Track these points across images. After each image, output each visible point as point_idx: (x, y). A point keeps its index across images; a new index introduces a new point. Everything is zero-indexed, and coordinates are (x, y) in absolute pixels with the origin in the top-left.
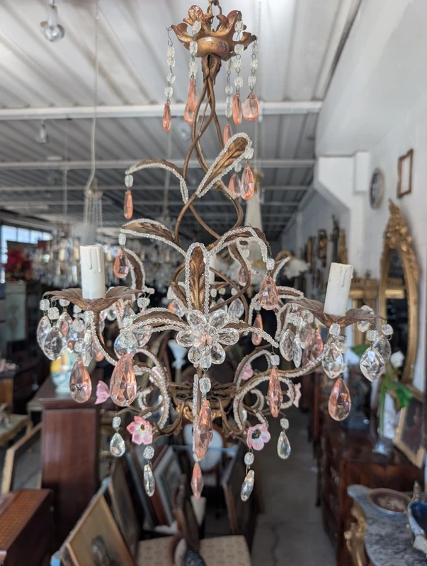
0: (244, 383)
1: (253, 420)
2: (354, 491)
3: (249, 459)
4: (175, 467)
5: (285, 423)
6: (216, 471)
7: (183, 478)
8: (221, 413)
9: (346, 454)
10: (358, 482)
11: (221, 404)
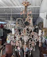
0: (30, 43)
1: (31, 47)
2: (44, 54)
3: (30, 51)
4: (22, 52)
5: (34, 47)
6: (27, 52)
7: (23, 53)
8: (27, 46)
9: (43, 50)
10: (44, 53)
11: (27, 45)
